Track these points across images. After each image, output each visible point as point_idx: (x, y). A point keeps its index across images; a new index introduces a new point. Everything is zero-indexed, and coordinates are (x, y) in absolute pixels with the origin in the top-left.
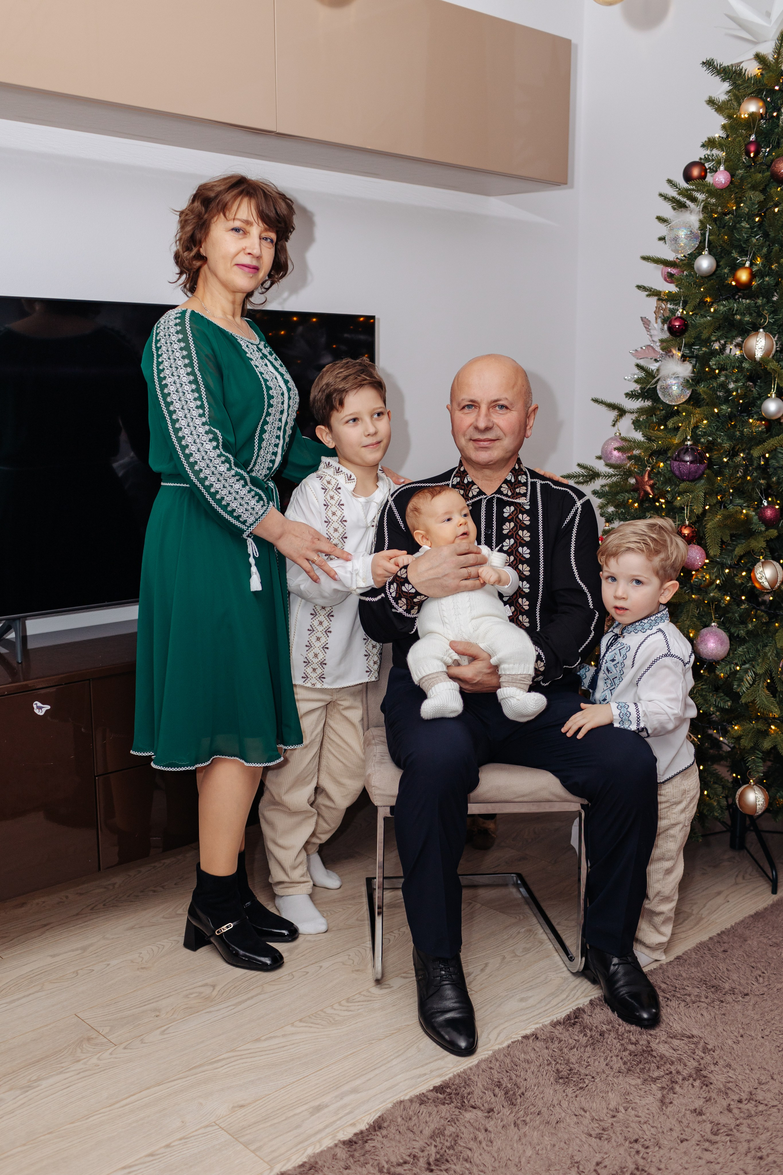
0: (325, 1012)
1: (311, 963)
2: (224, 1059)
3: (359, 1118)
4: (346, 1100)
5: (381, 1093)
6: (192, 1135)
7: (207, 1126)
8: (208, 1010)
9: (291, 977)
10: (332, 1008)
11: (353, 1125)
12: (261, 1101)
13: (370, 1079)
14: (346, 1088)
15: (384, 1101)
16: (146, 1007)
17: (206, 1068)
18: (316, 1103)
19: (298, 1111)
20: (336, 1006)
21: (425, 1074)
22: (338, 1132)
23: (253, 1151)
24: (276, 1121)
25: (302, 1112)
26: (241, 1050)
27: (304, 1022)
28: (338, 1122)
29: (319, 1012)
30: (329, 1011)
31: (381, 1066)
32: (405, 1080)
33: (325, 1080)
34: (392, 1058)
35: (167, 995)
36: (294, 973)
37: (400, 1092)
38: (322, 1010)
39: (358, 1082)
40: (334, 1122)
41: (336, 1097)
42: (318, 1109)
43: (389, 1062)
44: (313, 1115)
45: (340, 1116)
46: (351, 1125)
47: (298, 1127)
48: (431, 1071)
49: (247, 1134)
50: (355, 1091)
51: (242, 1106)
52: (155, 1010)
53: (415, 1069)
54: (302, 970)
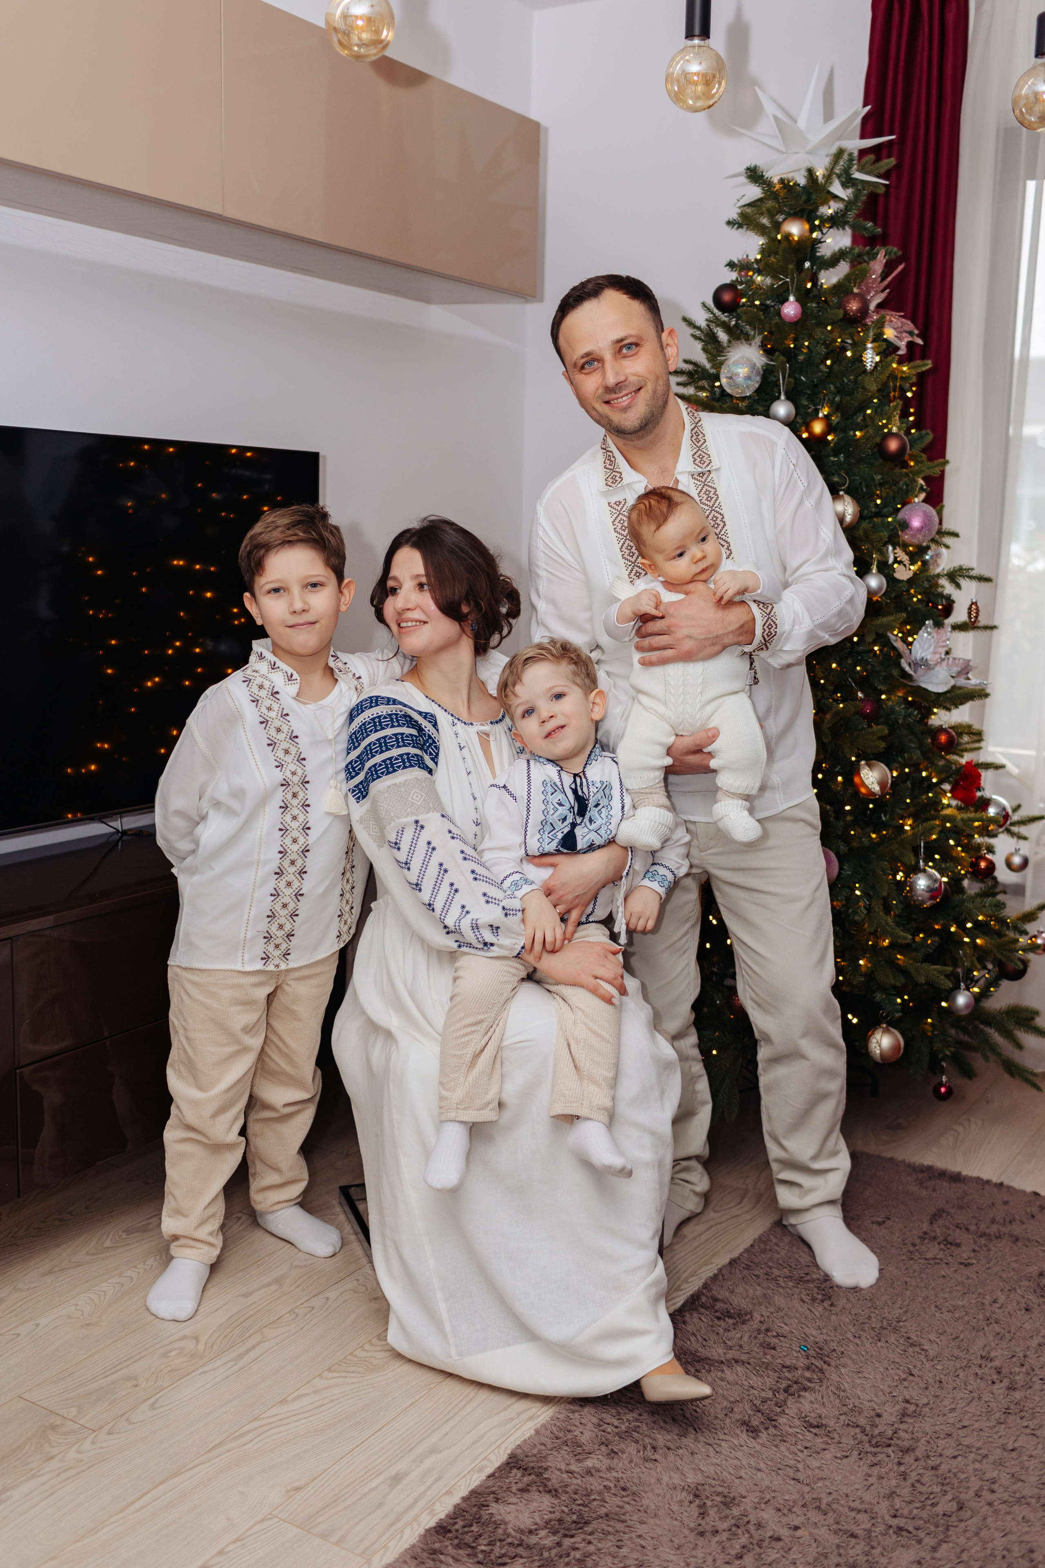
0: (356, 1356)
1: (313, 1294)
2: (248, 1432)
3: (453, 1482)
4: (428, 1462)
5: (468, 1449)
6: (248, 1533)
7: (262, 1521)
8: (201, 1370)
9: (293, 1316)
10: (364, 1350)
11: (449, 1493)
12: (320, 1479)
13: (447, 1434)
14: (421, 1449)
15: (475, 1459)
16: (114, 1376)
17: (230, 1446)
18: (392, 1472)
19: (373, 1484)
20: (367, 1347)
21: (512, 1419)
22: (434, 1504)
23: (338, 1543)
24: (349, 1501)
25: (378, 1485)
26: (267, 1418)
27: (334, 1372)
28: (429, 1493)
29: (349, 1357)
30: (360, 1353)
31: (454, 1416)
32: (491, 1429)
33: (391, 1442)
34: (463, 1403)
35: (138, 1357)
36: (296, 1310)
37: (491, 1445)
38: (351, 1354)
39: (433, 1440)
40: (425, 1492)
41: (414, 1461)
42: (397, 1479)
43: (461, 1409)
44: (394, 1488)
45: (428, 1484)
46: (446, 1493)
47: (380, 1505)
48: (519, 1414)
49: (319, 1524)
50: (433, 1450)
51: (298, 1489)
52: (129, 1378)
53: (497, 1414)
54: (304, 1305)
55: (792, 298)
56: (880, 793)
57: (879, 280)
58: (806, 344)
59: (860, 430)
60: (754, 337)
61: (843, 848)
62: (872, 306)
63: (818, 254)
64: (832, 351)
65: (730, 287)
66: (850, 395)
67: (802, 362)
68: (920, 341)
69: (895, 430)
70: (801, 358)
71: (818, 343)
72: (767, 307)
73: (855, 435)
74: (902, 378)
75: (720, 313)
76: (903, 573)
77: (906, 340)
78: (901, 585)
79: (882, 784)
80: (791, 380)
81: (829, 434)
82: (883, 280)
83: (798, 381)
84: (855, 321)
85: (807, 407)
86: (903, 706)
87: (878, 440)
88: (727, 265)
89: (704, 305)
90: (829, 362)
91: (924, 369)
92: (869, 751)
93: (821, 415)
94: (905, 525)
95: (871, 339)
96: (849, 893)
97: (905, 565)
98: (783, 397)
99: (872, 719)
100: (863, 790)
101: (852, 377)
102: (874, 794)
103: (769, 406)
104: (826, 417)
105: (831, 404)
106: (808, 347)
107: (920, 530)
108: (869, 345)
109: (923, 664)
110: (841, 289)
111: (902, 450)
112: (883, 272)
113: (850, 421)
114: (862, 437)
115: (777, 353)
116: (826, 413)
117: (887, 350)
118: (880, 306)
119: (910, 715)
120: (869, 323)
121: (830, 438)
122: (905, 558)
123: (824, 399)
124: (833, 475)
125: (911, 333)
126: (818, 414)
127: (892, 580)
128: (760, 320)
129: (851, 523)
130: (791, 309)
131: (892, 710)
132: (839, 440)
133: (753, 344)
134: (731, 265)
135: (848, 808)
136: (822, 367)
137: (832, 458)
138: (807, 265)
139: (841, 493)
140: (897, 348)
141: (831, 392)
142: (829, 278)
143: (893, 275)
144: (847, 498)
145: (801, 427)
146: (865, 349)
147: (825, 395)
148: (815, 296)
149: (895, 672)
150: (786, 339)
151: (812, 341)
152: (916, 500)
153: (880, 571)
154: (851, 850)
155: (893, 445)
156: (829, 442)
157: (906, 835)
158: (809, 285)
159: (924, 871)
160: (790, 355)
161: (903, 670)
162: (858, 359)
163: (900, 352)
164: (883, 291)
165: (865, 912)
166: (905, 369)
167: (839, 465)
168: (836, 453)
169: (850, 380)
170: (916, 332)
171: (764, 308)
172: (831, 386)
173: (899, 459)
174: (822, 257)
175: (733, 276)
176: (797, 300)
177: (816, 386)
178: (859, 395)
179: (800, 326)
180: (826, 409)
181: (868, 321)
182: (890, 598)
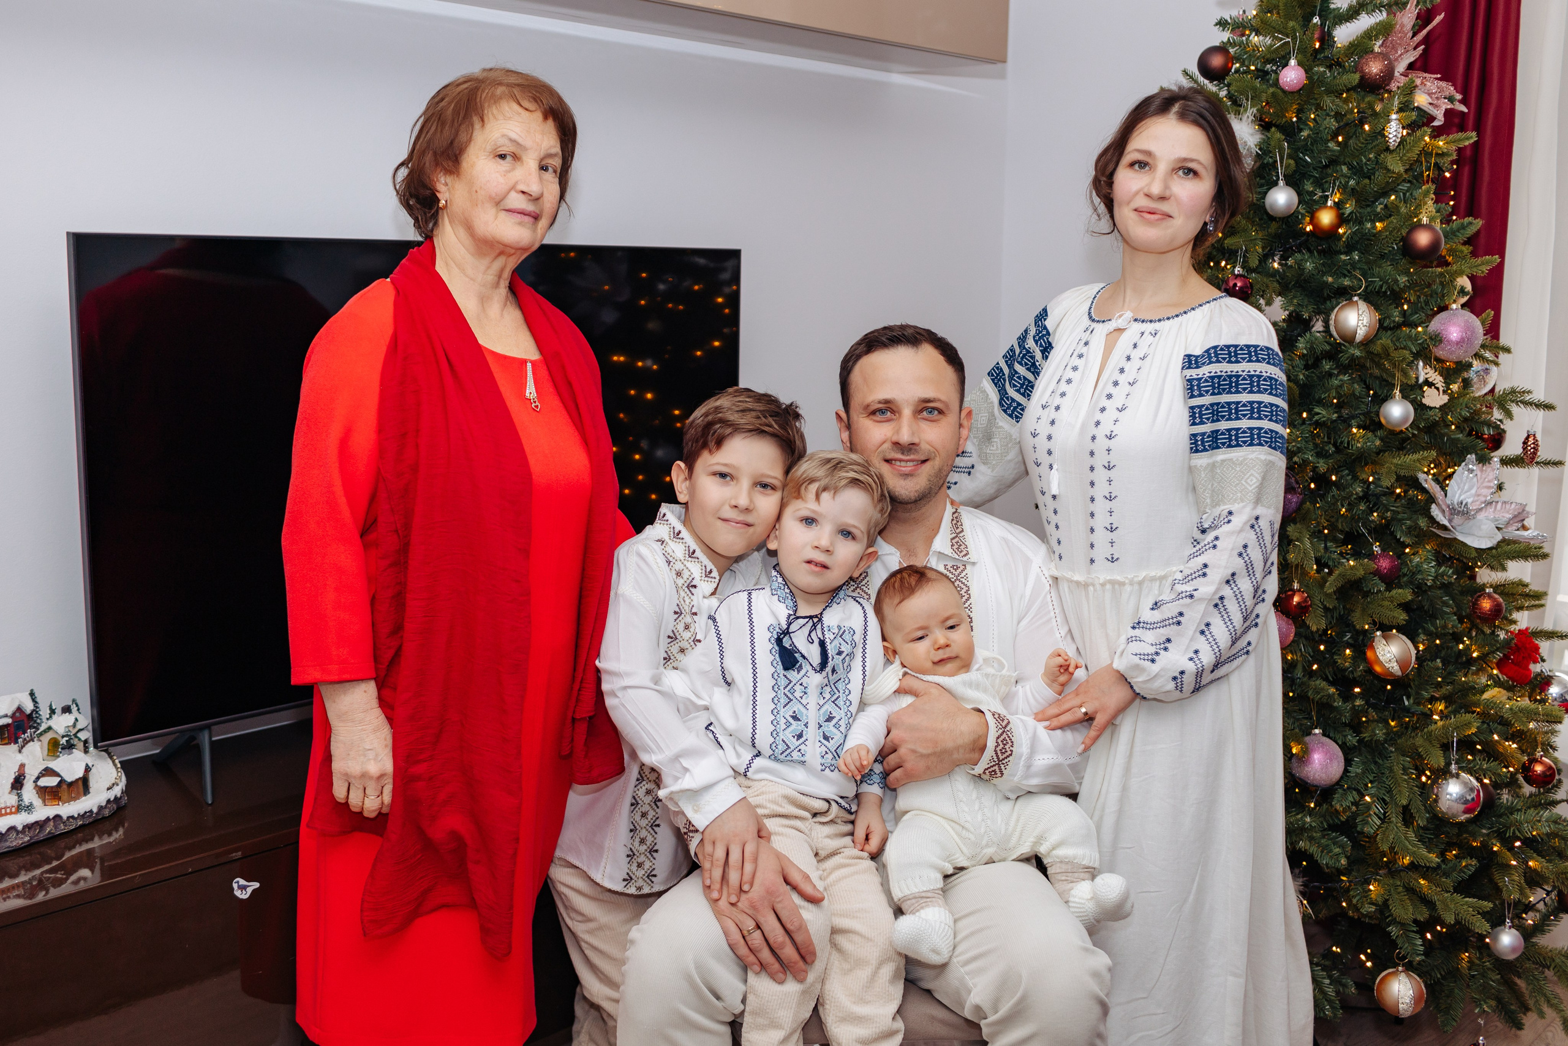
55: (1293, 62)
56: (1399, 673)
57: (1410, 34)
58: (1312, 116)
59: (1380, 221)
60: (1246, 110)
61: (1352, 739)
62: (1401, 67)
63: (1332, 6)
64: (1347, 124)
65: (1222, 49)
66: (1370, 179)
67: (1305, 139)
68: (1464, 109)
69: (1425, 220)
70: (1305, 133)
71: (1328, 115)
72: (1267, 73)
73: (1375, 227)
74: (1437, 155)
75: (1206, 82)
76: (1434, 399)
77: (1444, 108)
78: (1431, 413)
79: (1403, 664)
80: (1292, 162)
81: (1340, 226)
82: (1414, 35)
83: (1299, 162)
84: (1374, 87)
85: (1313, 193)
86: (1433, 563)
87: (1404, 232)
88: (1216, 24)
89: (1185, 73)
90: (1340, 139)
91: (1467, 143)
92: (1386, 622)
93: (1330, 203)
94: (1437, 339)
95: (1395, 109)
96: (1357, 798)
97: (1438, 389)
98: (1281, 183)
99: (1391, 580)
100: (1378, 669)
101: (1371, 156)
102: (1392, 674)
103: (1266, 193)
104: (1338, 206)
105: (1344, 188)
106: (1314, 119)
107: (1459, 343)
108: (1394, 116)
109: (1462, 511)
110: (1360, 47)
111: (1435, 246)
112: (1414, 26)
113: (1369, 209)
114: (1384, 228)
115: (1273, 129)
116: (1336, 200)
117: (1420, 121)
118: (1411, 67)
119: (1442, 575)
120: (1394, 89)
121: (1341, 231)
122: (1438, 380)
123: (1334, 183)
124: (1345, 276)
125: (1451, 99)
126: (1327, 201)
127: (1420, 408)
128: (1254, 89)
129: (1366, 338)
130: (1292, 75)
131: (1418, 570)
132: (1354, 233)
133: (1245, 118)
134: (1222, 24)
135: (1357, 690)
136: (1331, 145)
137: (1343, 257)
138: (1316, 20)
139: (1356, 298)
140: (1433, 118)
141: (1345, 176)
142: (1344, 34)
143: (1429, 28)
144: (1363, 306)
145: (1303, 216)
146: (1389, 121)
147: (1338, 179)
148: (1326, 57)
149: (1423, 523)
150: (1287, 111)
151: (1319, 112)
152: (1454, 306)
153: (1405, 396)
154: (1360, 741)
155: (1423, 239)
156: (1340, 236)
157: (1433, 727)
158: (1317, 45)
159: (1457, 776)
160: (1290, 131)
161: (1432, 520)
162: (1380, 134)
163: (1436, 123)
164: (1415, 49)
165: (1378, 822)
166: (1441, 143)
167: (1353, 265)
168: (1349, 248)
169: (1369, 160)
170: (1459, 97)
171: (1262, 74)
172: (1343, 167)
173: (1431, 256)
174: (1338, 9)
175: (1225, 36)
176: (1300, 64)
177: (1326, 166)
178: (1379, 176)
179: (1306, 94)
180: (1338, 195)
181: (1393, 86)
182: (1418, 428)
